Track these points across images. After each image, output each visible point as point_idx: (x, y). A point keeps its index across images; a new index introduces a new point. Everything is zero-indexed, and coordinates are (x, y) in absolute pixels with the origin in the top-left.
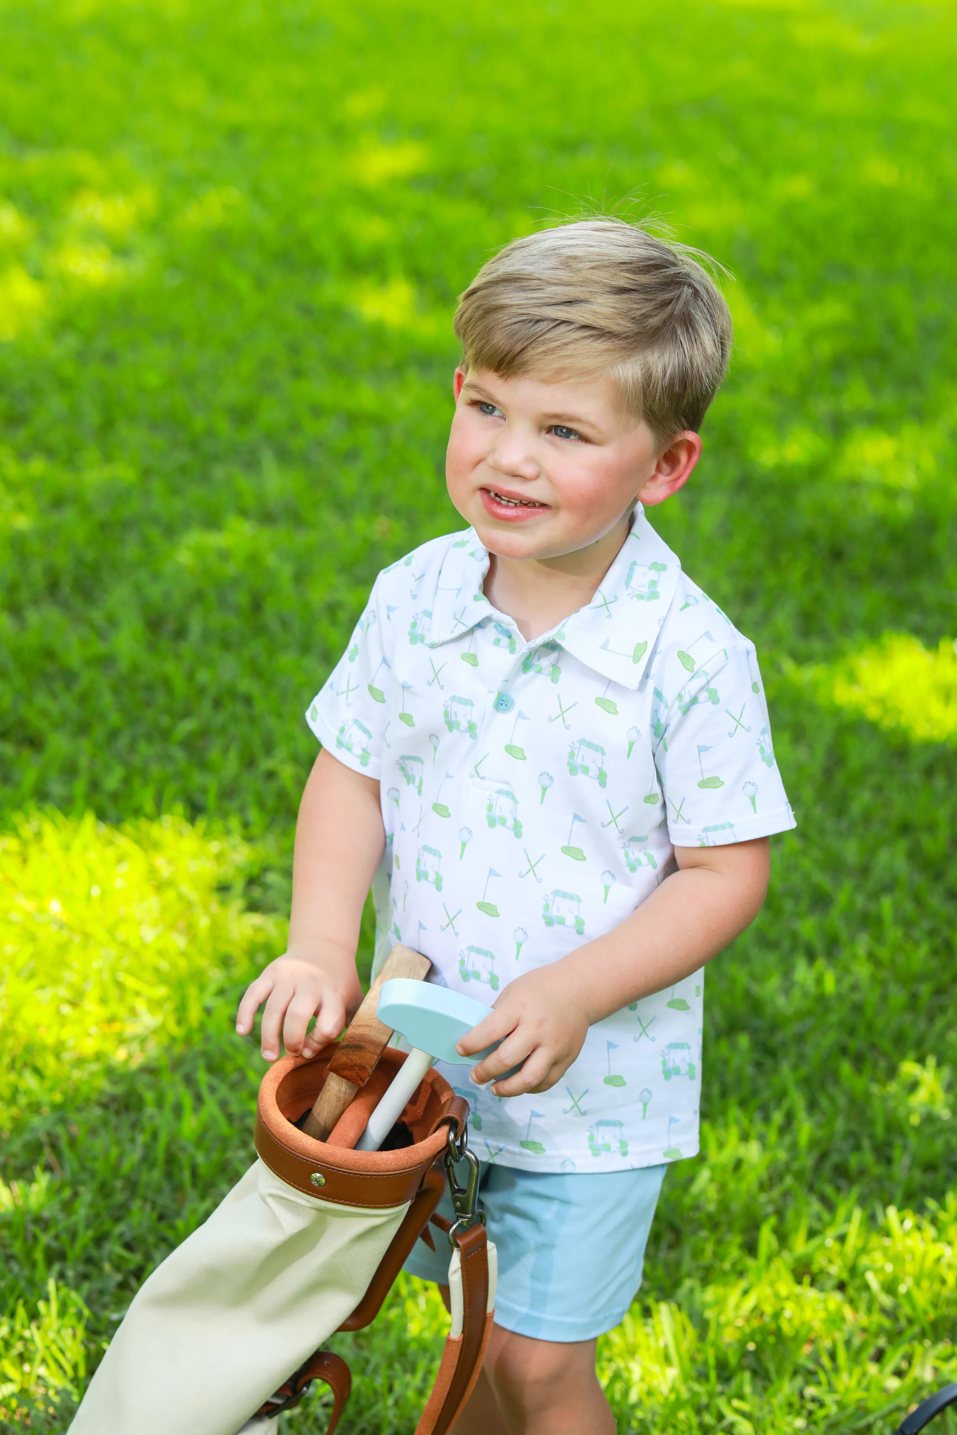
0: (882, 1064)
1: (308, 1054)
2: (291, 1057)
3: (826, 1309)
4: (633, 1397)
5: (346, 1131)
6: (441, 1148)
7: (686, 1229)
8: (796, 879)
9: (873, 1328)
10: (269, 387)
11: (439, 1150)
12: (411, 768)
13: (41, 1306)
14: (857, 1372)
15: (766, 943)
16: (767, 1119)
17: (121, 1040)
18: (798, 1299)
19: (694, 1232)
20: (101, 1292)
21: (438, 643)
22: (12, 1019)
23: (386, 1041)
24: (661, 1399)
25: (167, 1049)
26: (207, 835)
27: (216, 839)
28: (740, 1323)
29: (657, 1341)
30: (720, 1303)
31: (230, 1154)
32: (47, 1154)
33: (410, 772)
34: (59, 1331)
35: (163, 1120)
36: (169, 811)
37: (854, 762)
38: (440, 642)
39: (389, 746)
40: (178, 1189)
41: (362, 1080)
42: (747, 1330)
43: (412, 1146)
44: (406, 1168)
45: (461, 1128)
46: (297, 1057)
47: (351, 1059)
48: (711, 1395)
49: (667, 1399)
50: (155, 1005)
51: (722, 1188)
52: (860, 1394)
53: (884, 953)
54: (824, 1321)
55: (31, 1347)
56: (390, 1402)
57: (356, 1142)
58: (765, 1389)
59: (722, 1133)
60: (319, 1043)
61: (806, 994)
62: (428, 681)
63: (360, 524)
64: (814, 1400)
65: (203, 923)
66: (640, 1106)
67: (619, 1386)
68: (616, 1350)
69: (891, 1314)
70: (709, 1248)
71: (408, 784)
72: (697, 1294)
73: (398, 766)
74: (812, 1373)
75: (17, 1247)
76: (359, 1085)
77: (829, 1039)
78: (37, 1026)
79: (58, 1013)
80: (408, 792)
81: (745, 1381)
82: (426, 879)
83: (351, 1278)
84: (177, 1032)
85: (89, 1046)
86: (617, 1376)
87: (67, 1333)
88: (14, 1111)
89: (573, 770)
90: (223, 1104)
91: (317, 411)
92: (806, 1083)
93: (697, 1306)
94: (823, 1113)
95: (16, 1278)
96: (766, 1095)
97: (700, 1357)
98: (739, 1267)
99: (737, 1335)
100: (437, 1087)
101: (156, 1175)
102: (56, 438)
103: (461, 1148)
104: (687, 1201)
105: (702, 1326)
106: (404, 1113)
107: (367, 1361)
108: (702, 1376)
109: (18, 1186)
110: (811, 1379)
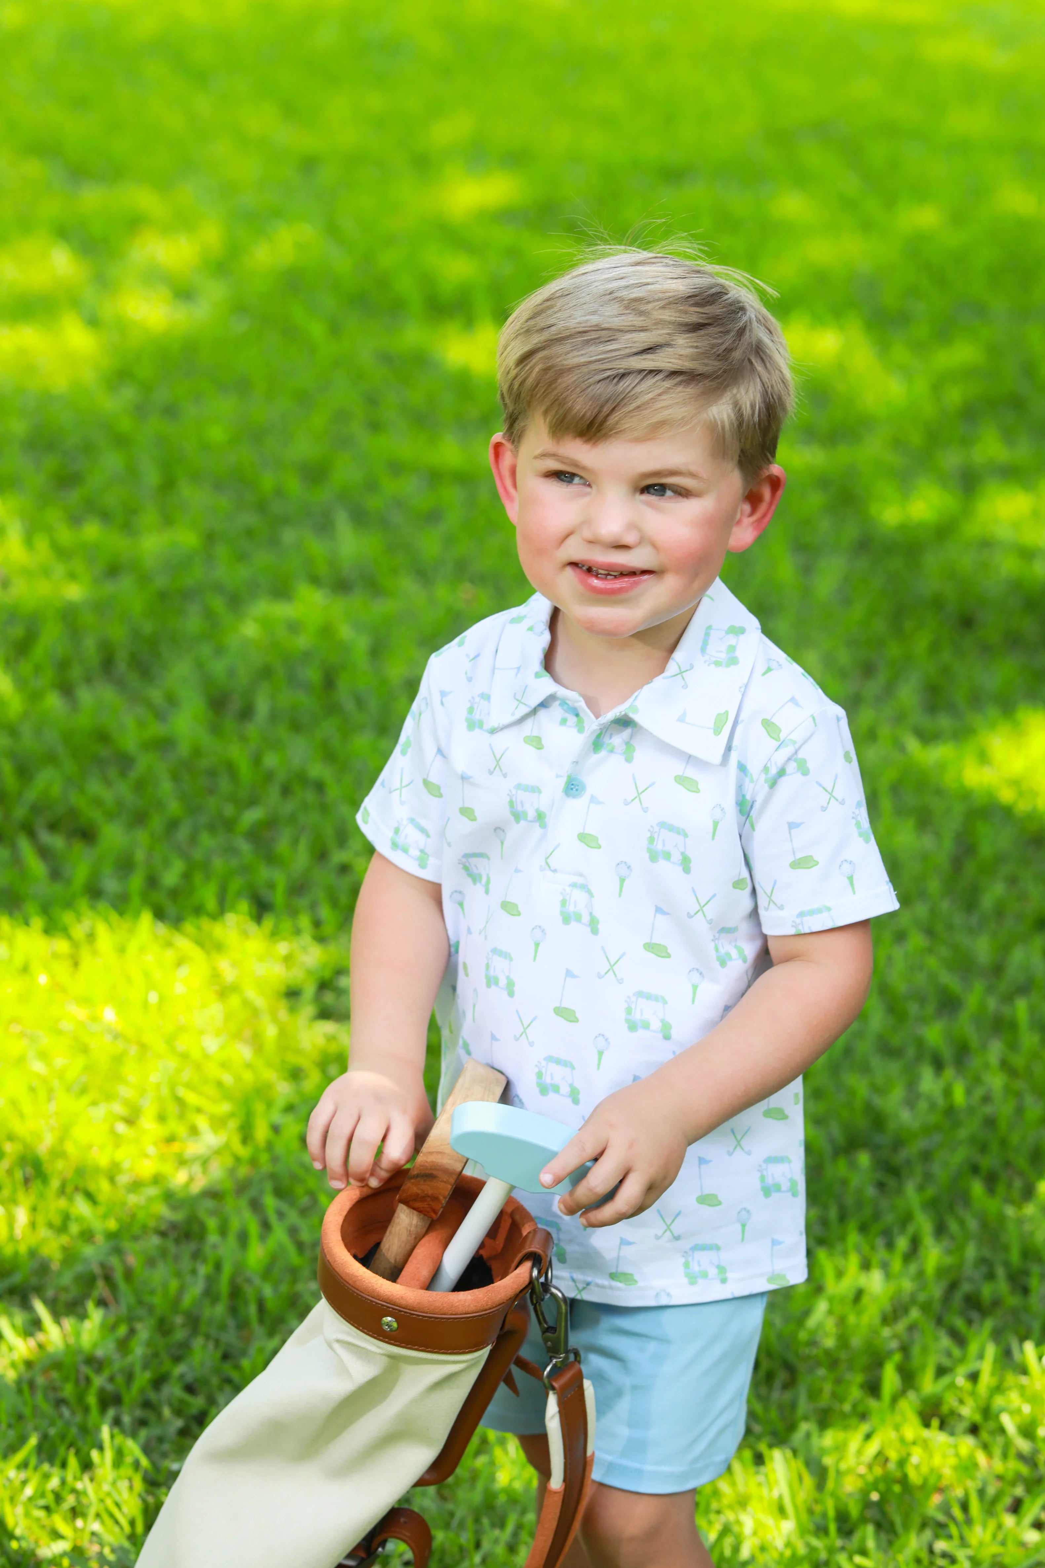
0: (1018, 1184)
1: (374, 1183)
2: (355, 1187)
3: (957, 1455)
4: (745, 1553)
5: (419, 1268)
6: (524, 1286)
7: (801, 1367)
8: (920, 979)
9: (1010, 1475)
10: (343, 442)
11: (521, 1288)
12: (476, 866)
13: (95, 1455)
14: (992, 1525)
15: (888, 1051)
16: (890, 1246)
17: (182, 1162)
18: (925, 1444)
19: (811, 1371)
20: (161, 1440)
21: (498, 727)
22: (61, 1140)
23: (461, 1169)
24: (775, 1555)
25: (232, 1172)
26: (275, 935)
27: (284, 939)
28: (862, 1470)
29: (771, 1490)
30: (840, 1449)
31: (300, 1287)
32: (101, 1288)
33: (475, 871)
34: (114, 1483)
35: (227, 1250)
36: (233, 909)
37: (986, 850)
38: (501, 726)
39: (449, 844)
40: (243, 1325)
41: (435, 1212)
42: (870, 1478)
43: (492, 1285)
44: (486, 1310)
45: (545, 1263)
46: (363, 1187)
47: (422, 1190)
48: (831, 1551)
49: (781, 1555)
50: (218, 1122)
51: (841, 1322)
52: (995, 1549)
53: (1018, 1061)
54: (956, 1468)
55: (84, 1500)
56: (477, 1559)
57: (430, 1280)
58: (890, 1543)
59: (840, 1261)
60: (387, 1171)
61: (933, 1106)
62: (489, 770)
63: (442, 592)
64: (945, 1555)
65: (270, 1032)
66: (738, 1227)
67: (728, 1541)
68: (726, 1501)
69: (1030, 1460)
70: (828, 1387)
71: (475, 884)
72: (815, 1439)
73: (461, 866)
74: (941, 1526)
75: (68, 1390)
76: (431, 1217)
77: (958, 1157)
78: (90, 1147)
79: (113, 1132)
80: (474, 893)
81: (868, 1535)
82: (497, 984)
83: (428, 1430)
84: (244, 1152)
85: (147, 1168)
86: (726, 1530)
87: (123, 1485)
88: (64, 1240)
89: (654, 856)
90: (293, 1232)
91: (396, 468)
92: (933, 1206)
93: (815, 1452)
94: (952, 1238)
95: (68, 1424)
96: (889, 1218)
97: (818, 1509)
98: (860, 1409)
99: (860, 1484)
100: (517, 1217)
101: (220, 1310)
102: (112, 500)
103: (546, 1286)
104: (803, 1336)
105: (820, 1473)
106: (482, 1246)
107: (452, 1514)
108: (821, 1530)
109: (69, 1323)
110: (941, 1532)
